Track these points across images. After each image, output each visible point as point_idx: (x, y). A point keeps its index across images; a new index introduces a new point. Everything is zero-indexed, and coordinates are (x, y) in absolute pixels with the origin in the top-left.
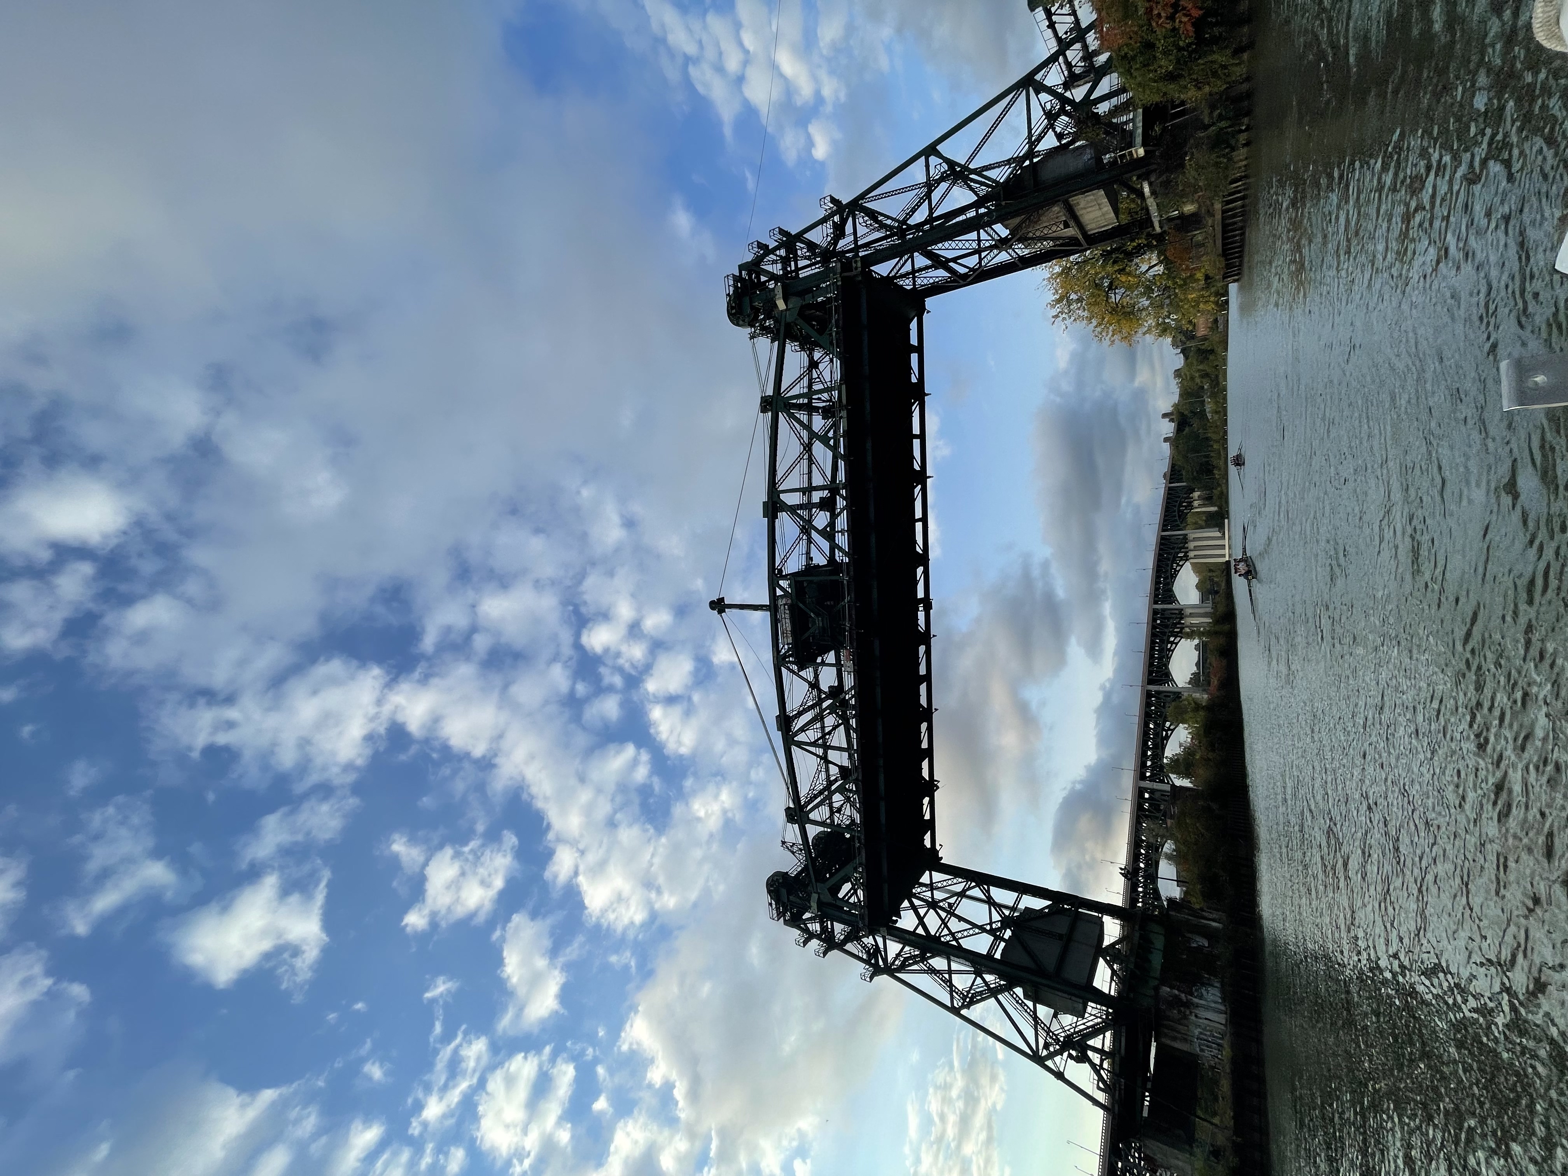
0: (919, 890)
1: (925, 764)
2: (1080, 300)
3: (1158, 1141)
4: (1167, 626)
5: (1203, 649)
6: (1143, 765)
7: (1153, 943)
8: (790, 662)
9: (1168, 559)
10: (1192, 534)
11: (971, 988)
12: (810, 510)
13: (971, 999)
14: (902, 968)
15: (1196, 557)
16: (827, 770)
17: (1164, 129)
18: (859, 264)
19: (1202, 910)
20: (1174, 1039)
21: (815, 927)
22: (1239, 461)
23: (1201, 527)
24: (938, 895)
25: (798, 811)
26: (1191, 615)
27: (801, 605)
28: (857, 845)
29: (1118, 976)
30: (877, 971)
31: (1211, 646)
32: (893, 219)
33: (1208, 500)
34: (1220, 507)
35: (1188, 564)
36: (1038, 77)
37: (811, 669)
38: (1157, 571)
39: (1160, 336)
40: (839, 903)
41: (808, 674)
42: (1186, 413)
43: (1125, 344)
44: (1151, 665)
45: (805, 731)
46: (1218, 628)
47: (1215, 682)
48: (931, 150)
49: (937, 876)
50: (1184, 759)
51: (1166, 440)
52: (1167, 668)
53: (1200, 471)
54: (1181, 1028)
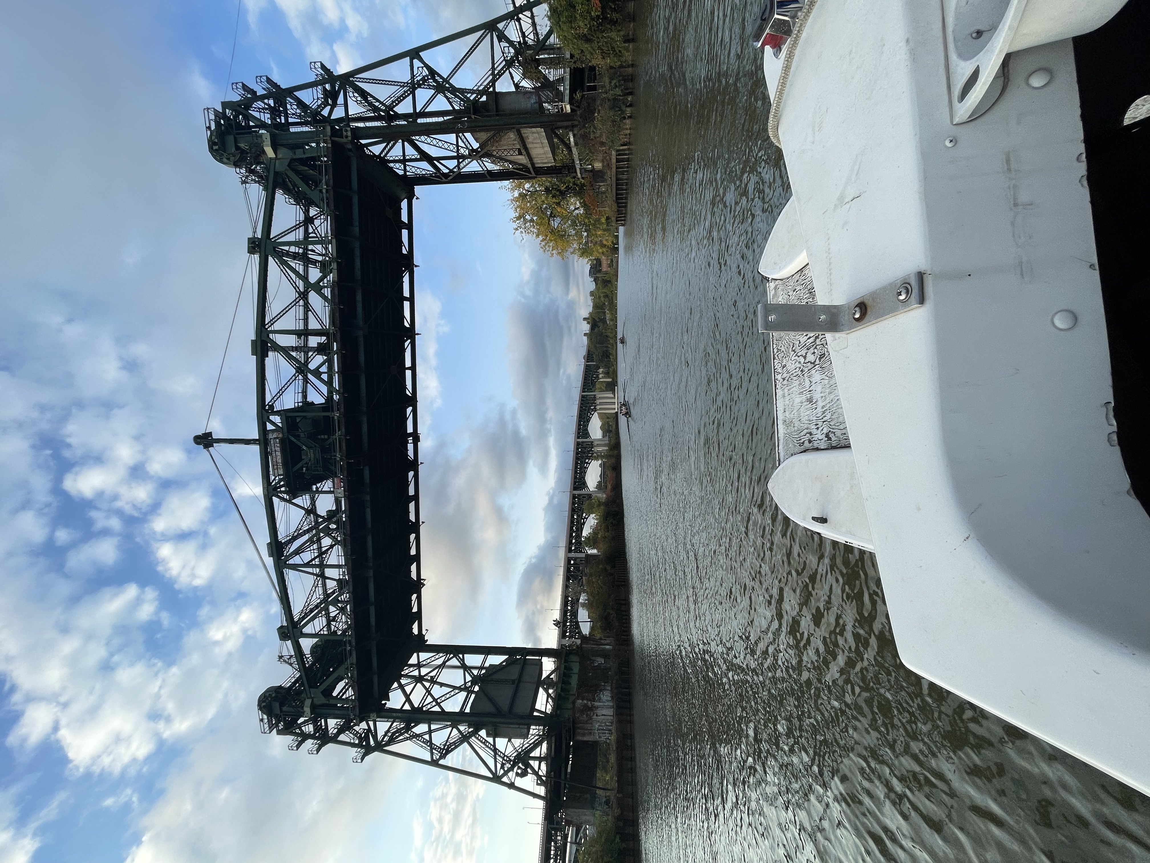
0: (407, 671)
1: (414, 567)
2: (532, 221)
3: (574, 808)
4: (584, 453)
5: (603, 466)
6: (570, 543)
7: (572, 670)
8: (281, 492)
9: (586, 410)
10: (599, 395)
11: (447, 741)
12: (306, 353)
13: (447, 749)
14: (392, 741)
15: (601, 409)
16: (324, 585)
17: (583, 96)
18: (349, 134)
19: (601, 639)
20: (584, 735)
21: (309, 729)
22: (623, 341)
23: (603, 391)
24: (424, 671)
25: (290, 628)
26: (598, 445)
27: (293, 439)
28: (349, 648)
29: (552, 698)
30: (368, 750)
31: (607, 464)
32: (381, 103)
33: (607, 374)
34: (613, 379)
35: (596, 414)
36: (501, 26)
37: (308, 497)
38: (580, 417)
39: (581, 256)
40: (332, 702)
41: (304, 500)
42: (596, 319)
43: (559, 258)
44: (575, 478)
45: (299, 554)
46: (611, 453)
47: (609, 486)
48: (414, 54)
49: (423, 656)
50: (593, 537)
51: (585, 334)
52: (584, 479)
53: (603, 356)
54: (588, 726)
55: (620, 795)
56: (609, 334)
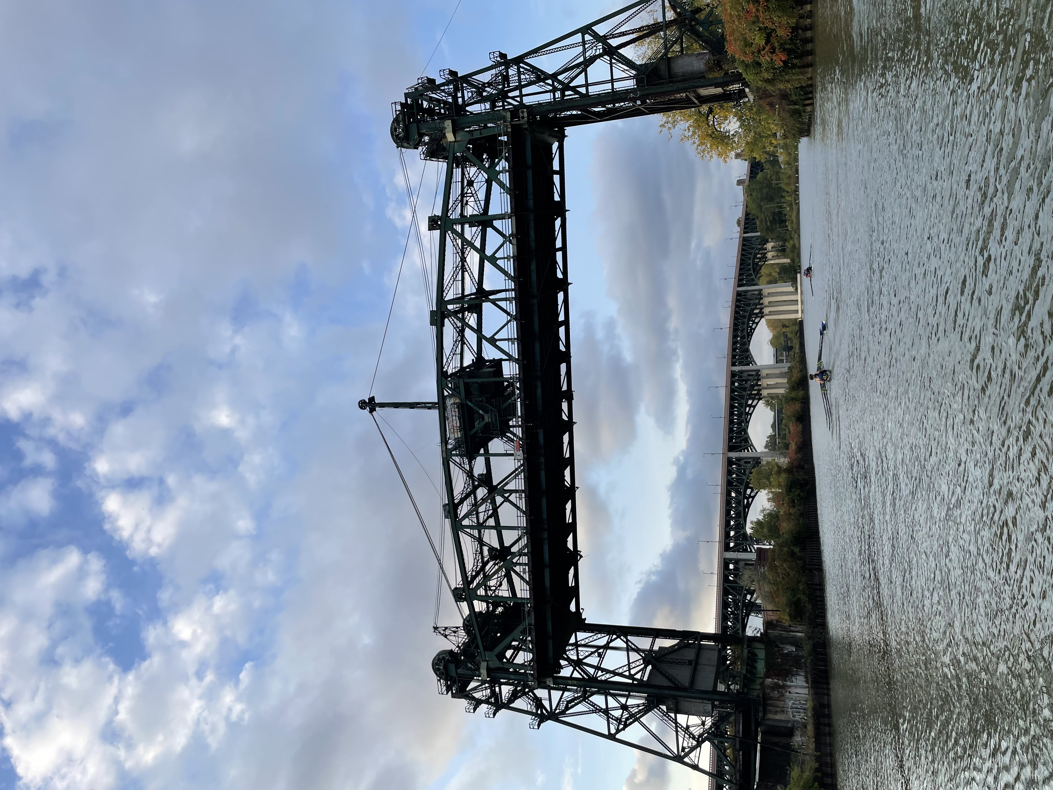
1: (571, 537)
4: (745, 389)
6: (727, 537)
7: (757, 654)
8: (456, 455)
9: (744, 316)
10: (767, 289)
13: (624, 723)
14: (565, 711)
15: (771, 313)
18: (525, 114)
19: (790, 626)
20: (776, 713)
21: (482, 694)
23: (776, 282)
25: (465, 588)
26: (768, 376)
30: (542, 719)
33: (781, 251)
34: (793, 260)
35: (763, 320)
38: (734, 330)
40: (505, 665)
44: (731, 430)
46: (793, 394)
47: (793, 446)
48: (586, 29)
49: (582, 635)
50: (767, 524)
51: (740, 183)
52: (746, 433)
53: (773, 222)
54: (781, 704)
55: (818, 754)
56: (783, 186)
